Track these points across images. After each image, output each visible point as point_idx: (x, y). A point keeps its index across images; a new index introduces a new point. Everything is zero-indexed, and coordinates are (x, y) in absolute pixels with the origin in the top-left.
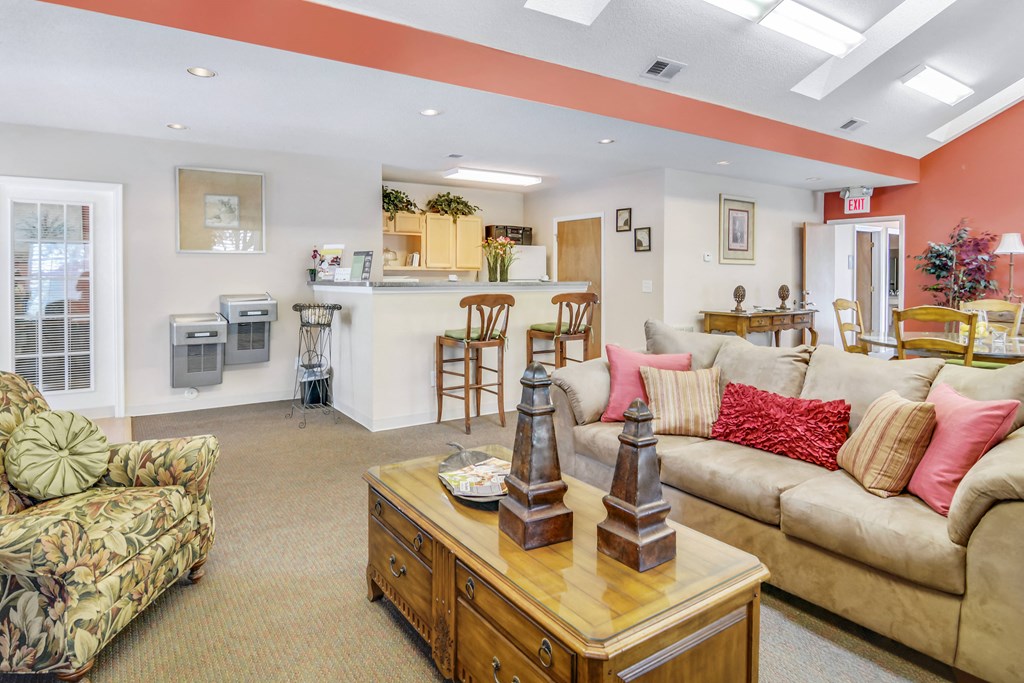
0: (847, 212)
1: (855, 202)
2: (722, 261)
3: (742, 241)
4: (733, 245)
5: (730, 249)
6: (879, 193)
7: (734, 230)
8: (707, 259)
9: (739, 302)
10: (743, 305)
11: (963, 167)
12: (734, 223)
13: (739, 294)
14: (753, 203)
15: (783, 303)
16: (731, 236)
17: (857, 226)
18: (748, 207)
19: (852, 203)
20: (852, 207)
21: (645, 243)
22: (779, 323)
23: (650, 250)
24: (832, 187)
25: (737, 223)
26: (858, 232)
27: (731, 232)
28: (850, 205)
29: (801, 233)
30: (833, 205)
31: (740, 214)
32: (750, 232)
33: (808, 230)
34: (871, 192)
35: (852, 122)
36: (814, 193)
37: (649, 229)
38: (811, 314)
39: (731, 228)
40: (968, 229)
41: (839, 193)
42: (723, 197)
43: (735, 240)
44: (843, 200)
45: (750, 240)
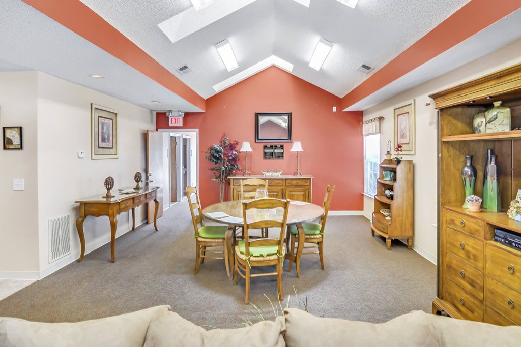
0: (170, 125)
1: (175, 119)
2: (94, 157)
3: (109, 141)
4: (102, 145)
5: (99, 148)
6: (187, 115)
7: (102, 132)
8: (81, 155)
9: (109, 189)
10: (112, 192)
11: (225, 107)
12: (103, 128)
13: (109, 183)
14: (116, 114)
15: (138, 185)
16: (100, 137)
17: (171, 133)
18: (112, 116)
19: (173, 120)
20: (173, 122)
21: (16, 141)
22: (138, 201)
23: (21, 148)
24: (161, 109)
25: (105, 127)
26: (171, 137)
27: (100, 134)
28: (172, 121)
29: (145, 136)
30: (162, 119)
31: (107, 121)
32: (115, 135)
33: (150, 134)
34: (183, 114)
35: (186, 67)
36: (151, 111)
37: (21, 128)
38: (155, 190)
39: (100, 131)
40: (228, 138)
41: (165, 113)
42: (94, 106)
43: (103, 140)
44: (168, 118)
45: (114, 140)
